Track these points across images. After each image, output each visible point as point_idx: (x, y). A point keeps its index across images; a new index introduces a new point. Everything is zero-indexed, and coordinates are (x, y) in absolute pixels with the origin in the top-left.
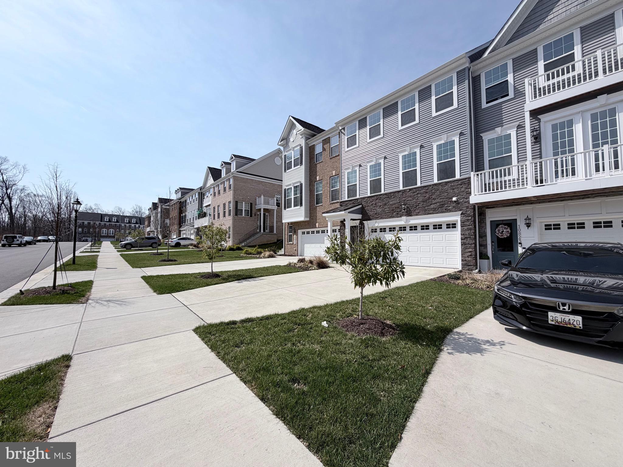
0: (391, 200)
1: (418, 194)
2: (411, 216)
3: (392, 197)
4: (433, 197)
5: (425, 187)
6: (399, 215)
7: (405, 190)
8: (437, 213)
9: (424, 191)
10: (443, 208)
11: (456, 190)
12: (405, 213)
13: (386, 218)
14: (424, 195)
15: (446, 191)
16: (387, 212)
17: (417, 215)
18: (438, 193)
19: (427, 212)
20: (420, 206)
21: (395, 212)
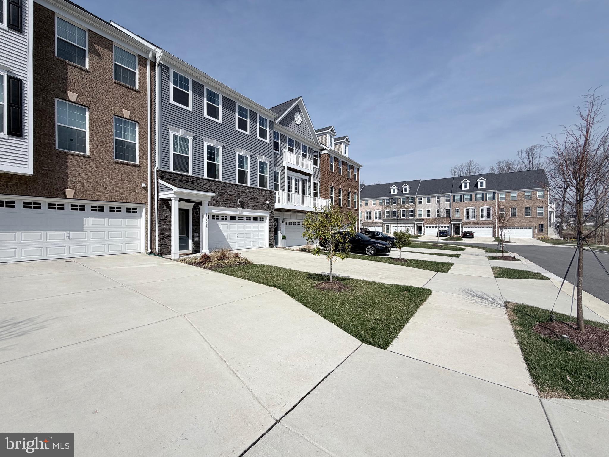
0: (229, 190)
1: (249, 192)
2: (244, 208)
3: (230, 188)
4: (257, 197)
5: (253, 188)
6: (235, 206)
7: (240, 185)
8: (259, 209)
9: (252, 191)
10: (261, 207)
11: (268, 196)
12: (240, 205)
13: (224, 207)
14: (252, 194)
15: (263, 196)
16: (225, 200)
17: (247, 208)
18: (259, 195)
19: (254, 208)
20: (250, 202)
21: (232, 202)
